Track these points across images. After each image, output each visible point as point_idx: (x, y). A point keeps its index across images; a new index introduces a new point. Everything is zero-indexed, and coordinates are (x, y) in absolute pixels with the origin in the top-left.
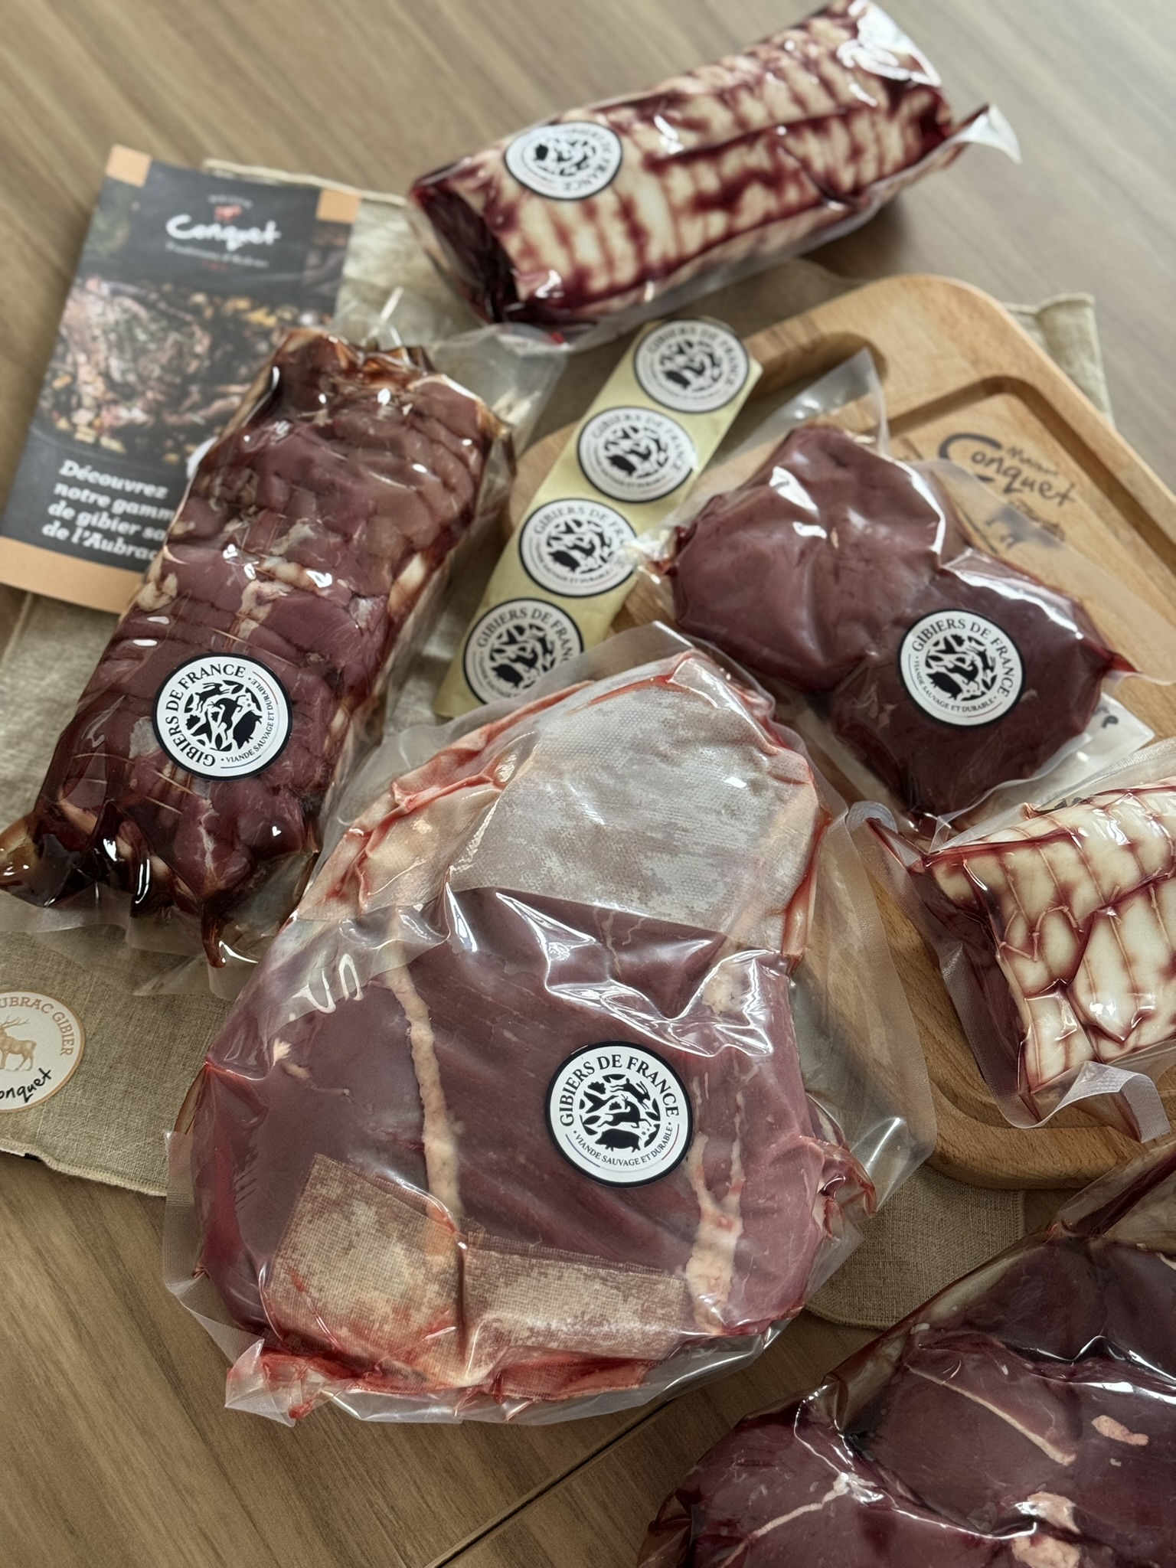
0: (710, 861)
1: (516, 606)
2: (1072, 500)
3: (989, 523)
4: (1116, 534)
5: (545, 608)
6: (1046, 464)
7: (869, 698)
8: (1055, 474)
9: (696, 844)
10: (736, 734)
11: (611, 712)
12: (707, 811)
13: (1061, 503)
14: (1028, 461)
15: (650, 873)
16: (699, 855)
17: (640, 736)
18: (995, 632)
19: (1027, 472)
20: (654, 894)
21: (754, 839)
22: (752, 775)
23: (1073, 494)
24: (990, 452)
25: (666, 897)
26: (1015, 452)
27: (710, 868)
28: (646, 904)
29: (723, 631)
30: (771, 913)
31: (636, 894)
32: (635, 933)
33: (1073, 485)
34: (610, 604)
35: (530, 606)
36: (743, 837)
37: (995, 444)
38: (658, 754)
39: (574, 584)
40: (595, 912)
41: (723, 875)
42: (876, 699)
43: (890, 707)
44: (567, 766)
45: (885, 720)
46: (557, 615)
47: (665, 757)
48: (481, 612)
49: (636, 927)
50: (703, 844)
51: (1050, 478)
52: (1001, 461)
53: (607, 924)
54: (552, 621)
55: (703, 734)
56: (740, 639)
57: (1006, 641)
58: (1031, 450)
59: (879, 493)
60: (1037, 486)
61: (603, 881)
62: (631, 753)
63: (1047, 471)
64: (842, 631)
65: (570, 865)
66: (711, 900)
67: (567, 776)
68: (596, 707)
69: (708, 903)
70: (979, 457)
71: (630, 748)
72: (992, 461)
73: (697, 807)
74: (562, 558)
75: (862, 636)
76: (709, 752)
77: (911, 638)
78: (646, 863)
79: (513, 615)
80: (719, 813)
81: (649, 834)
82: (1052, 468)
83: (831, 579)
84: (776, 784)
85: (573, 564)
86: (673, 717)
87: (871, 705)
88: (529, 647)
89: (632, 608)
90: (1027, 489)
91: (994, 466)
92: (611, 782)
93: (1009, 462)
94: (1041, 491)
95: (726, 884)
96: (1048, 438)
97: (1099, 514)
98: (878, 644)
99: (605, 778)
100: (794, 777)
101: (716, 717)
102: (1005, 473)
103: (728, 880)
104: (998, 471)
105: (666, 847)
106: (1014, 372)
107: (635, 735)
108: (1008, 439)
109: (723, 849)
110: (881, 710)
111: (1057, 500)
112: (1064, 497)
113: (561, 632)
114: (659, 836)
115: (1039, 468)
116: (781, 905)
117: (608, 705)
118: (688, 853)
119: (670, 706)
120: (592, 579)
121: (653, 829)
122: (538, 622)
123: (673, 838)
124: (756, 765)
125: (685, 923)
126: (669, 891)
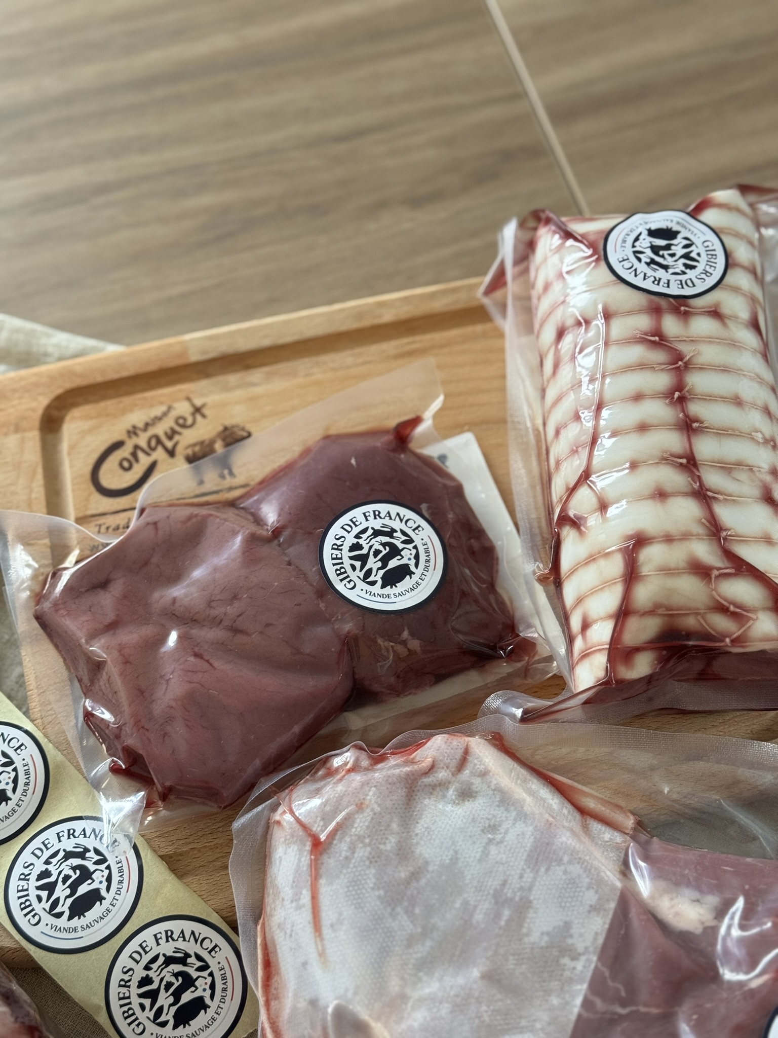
4: (254, 385)
5: (134, 945)
7: (387, 650)
8: (170, 408)
9: (521, 876)
11: (340, 914)
12: (485, 853)
14: (147, 425)
15: (546, 938)
16: (535, 878)
17: (382, 892)
19: (160, 430)
20: (570, 941)
21: (523, 816)
22: (451, 793)
24: (124, 452)
25: (575, 930)
26: (133, 432)
27: (550, 873)
28: (580, 954)
30: (585, 828)
31: (566, 961)
35: (124, 960)
36: (520, 827)
37: (117, 445)
38: (408, 882)
40: (585, 1014)
41: (560, 862)
42: (391, 644)
43: (406, 634)
44: (394, 985)
45: (415, 644)
47: (415, 875)
49: (607, 973)
50: (523, 869)
53: (599, 1004)
54: (151, 942)
55: (394, 826)
56: (272, 748)
57: (370, 508)
58: (137, 417)
59: (155, 560)
60: (177, 428)
61: (548, 993)
62: (399, 909)
63: (165, 414)
64: (307, 649)
65: (523, 1023)
66: (585, 885)
67: (408, 991)
69: (588, 888)
71: (393, 909)
72: (134, 455)
73: (480, 861)
75: (322, 631)
76: (419, 828)
78: (534, 937)
79: (125, 984)
81: (503, 923)
82: (164, 408)
83: (240, 638)
84: (467, 772)
87: (394, 651)
88: (169, 978)
89: (168, 850)
92: (429, 943)
93: (142, 440)
95: (570, 862)
96: (127, 400)
97: (227, 389)
98: (337, 620)
99: (422, 949)
100: (460, 753)
101: (379, 805)
102: (154, 449)
103: (566, 859)
104: (148, 454)
106: (43, 402)
107: (379, 897)
108: (115, 431)
109: (531, 851)
112: (197, 410)
113: (169, 936)
114: (506, 913)
115: (158, 419)
116: (577, 815)
117: (328, 915)
118: (530, 889)
119: (352, 849)
121: (498, 916)
123: (512, 899)
124: (443, 785)
125: (608, 921)
126: (567, 925)
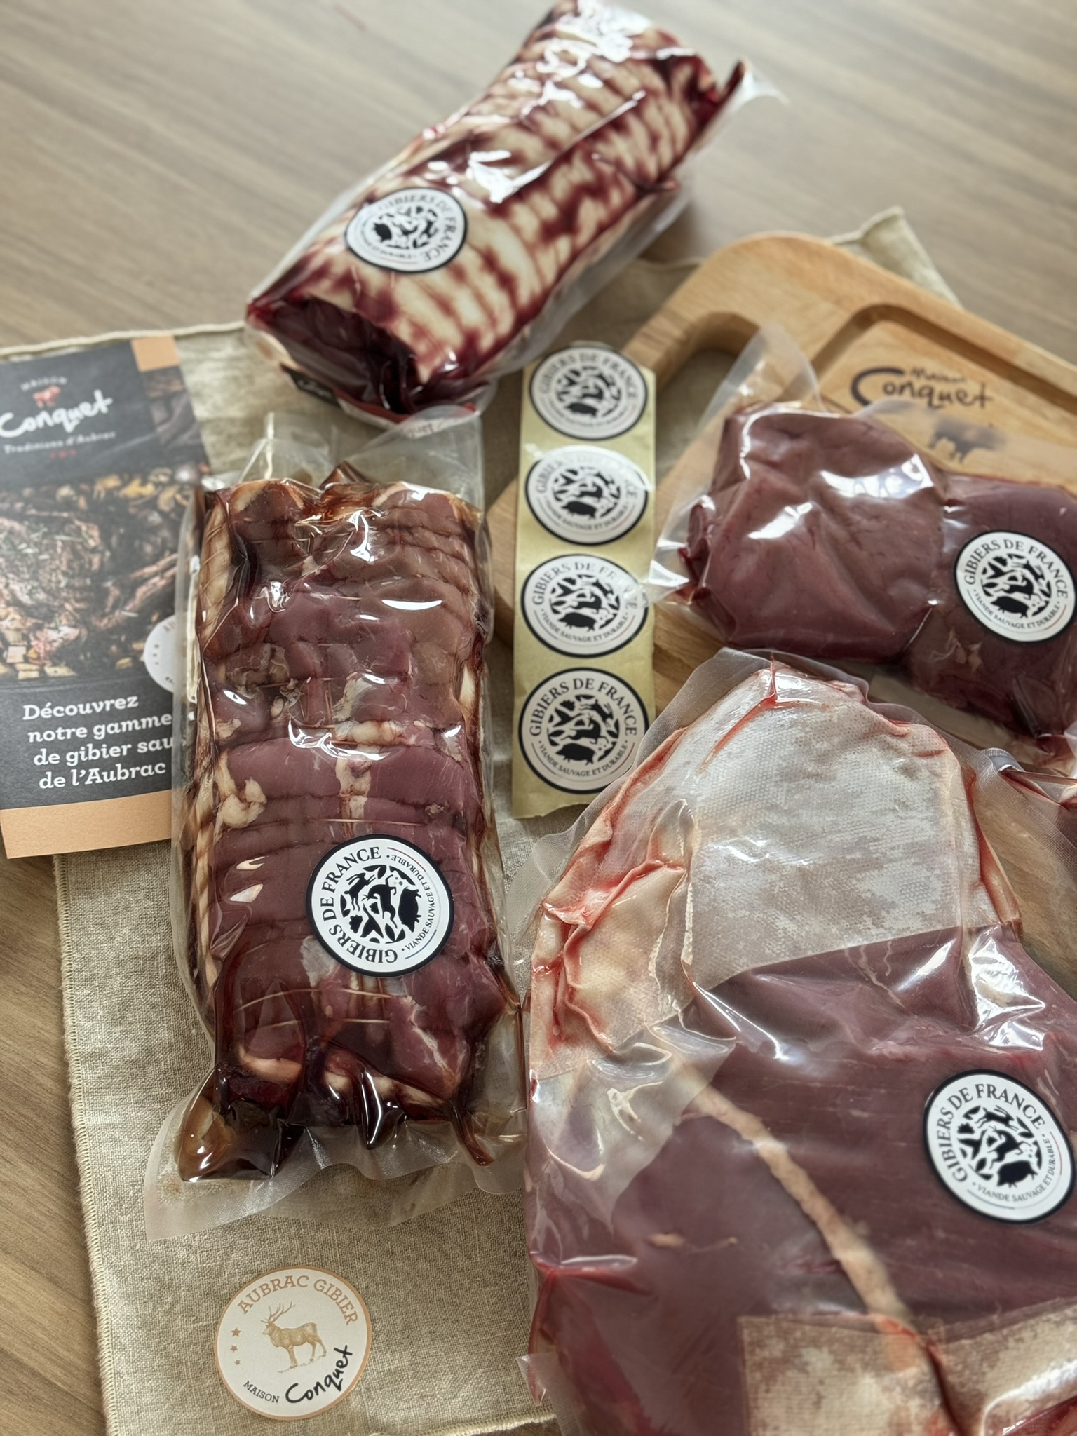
0: (913, 860)
1: (555, 683)
2: (990, 399)
3: (932, 446)
4: (1045, 417)
5: (584, 675)
6: (951, 374)
7: (951, 646)
8: (963, 380)
9: (893, 848)
10: (863, 728)
11: (743, 752)
12: (883, 812)
13: (982, 405)
14: (933, 377)
15: (869, 895)
16: (901, 859)
17: (784, 765)
18: (1027, 542)
19: (939, 387)
20: (884, 913)
21: (935, 822)
22: (899, 761)
23: (988, 393)
24: (898, 380)
25: (895, 912)
26: (918, 372)
27: (916, 868)
28: (882, 926)
29: (781, 633)
30: (973, 888)
31: (868, 921)
32: (891, 959)
33: (983, 386)
34: (643, 646)
35: (568, 678)
36: (926, 825)
37: (897, 371)
38: (809, 776)
39: (599, 641)
40: (847, 954)
41: (931, 869)
42: (959, 644)
43: (976, 647)
44: (733, 821)
45: (976, 661)
46: (598, 678)
47: (818, 777)
48: (519, 702)
49: (889, 953)
50: (898, 846)
51: (961, 386)
52: (910, 385)
53: (863, 961)
54: (596, 685)
55: (836, 740)
56: (801, 634)
57: (1040, 547)
58: (931, 366)
59: (845, 450)
60: (953, 397)
61: (835, 922)
62: (785, 784)
63: (955, 381)
64: (893, 592)
65: (798, 917)
66: (933, 899)
67: (740, 832)
68: (722, 754)
69: (933, 902)
70: (890, 388)
71: (781, 781)
72: (902, 388)
73: (873, 813)
74: (574, 620)
75: (914, 589)
76: (851, 757)
77: (961, 575)
78: (862, 886)
79: (555, 693)
80: (894, 810)
81: (848, 857)
82: (957, 375)
83: (852, 547)
84: (924, 761)
85: (588, 623)
86: (803, 734)
87: (955, 651)
88: (585, 719)
89: (664, 645)
90: (946, 403)
91: (907, 392)
92: (784, 820)
93: (918, 383)
94: (960, 400)
95: (938, 876)
96: (936, 348)
97: (1021, 403)
98: (935, 592)
99: (774, 819)
100: (933, 748)
101: (839, 719)
102: (920, 395)
103: (937, 872)
104: (913, 394)
105: (872, 864)
106: (874, 299)
107: (779, 765)
108: (905, 361)
109: (917, 843)
110: (969, 652)
111: (977, 404)
112: (982, 398)
113: (611, 692)
114: (858, 855)
115: (945, 379)
116: (976, 876)
117: (732, 746)
118: (890, 861)
119: (793, 724)
120: (614, 630)
121: (850, 850)
122: (583, 691)
123: (870, 852)
124: (899, 752)
125: (925, 931)
126: (893, 905)
